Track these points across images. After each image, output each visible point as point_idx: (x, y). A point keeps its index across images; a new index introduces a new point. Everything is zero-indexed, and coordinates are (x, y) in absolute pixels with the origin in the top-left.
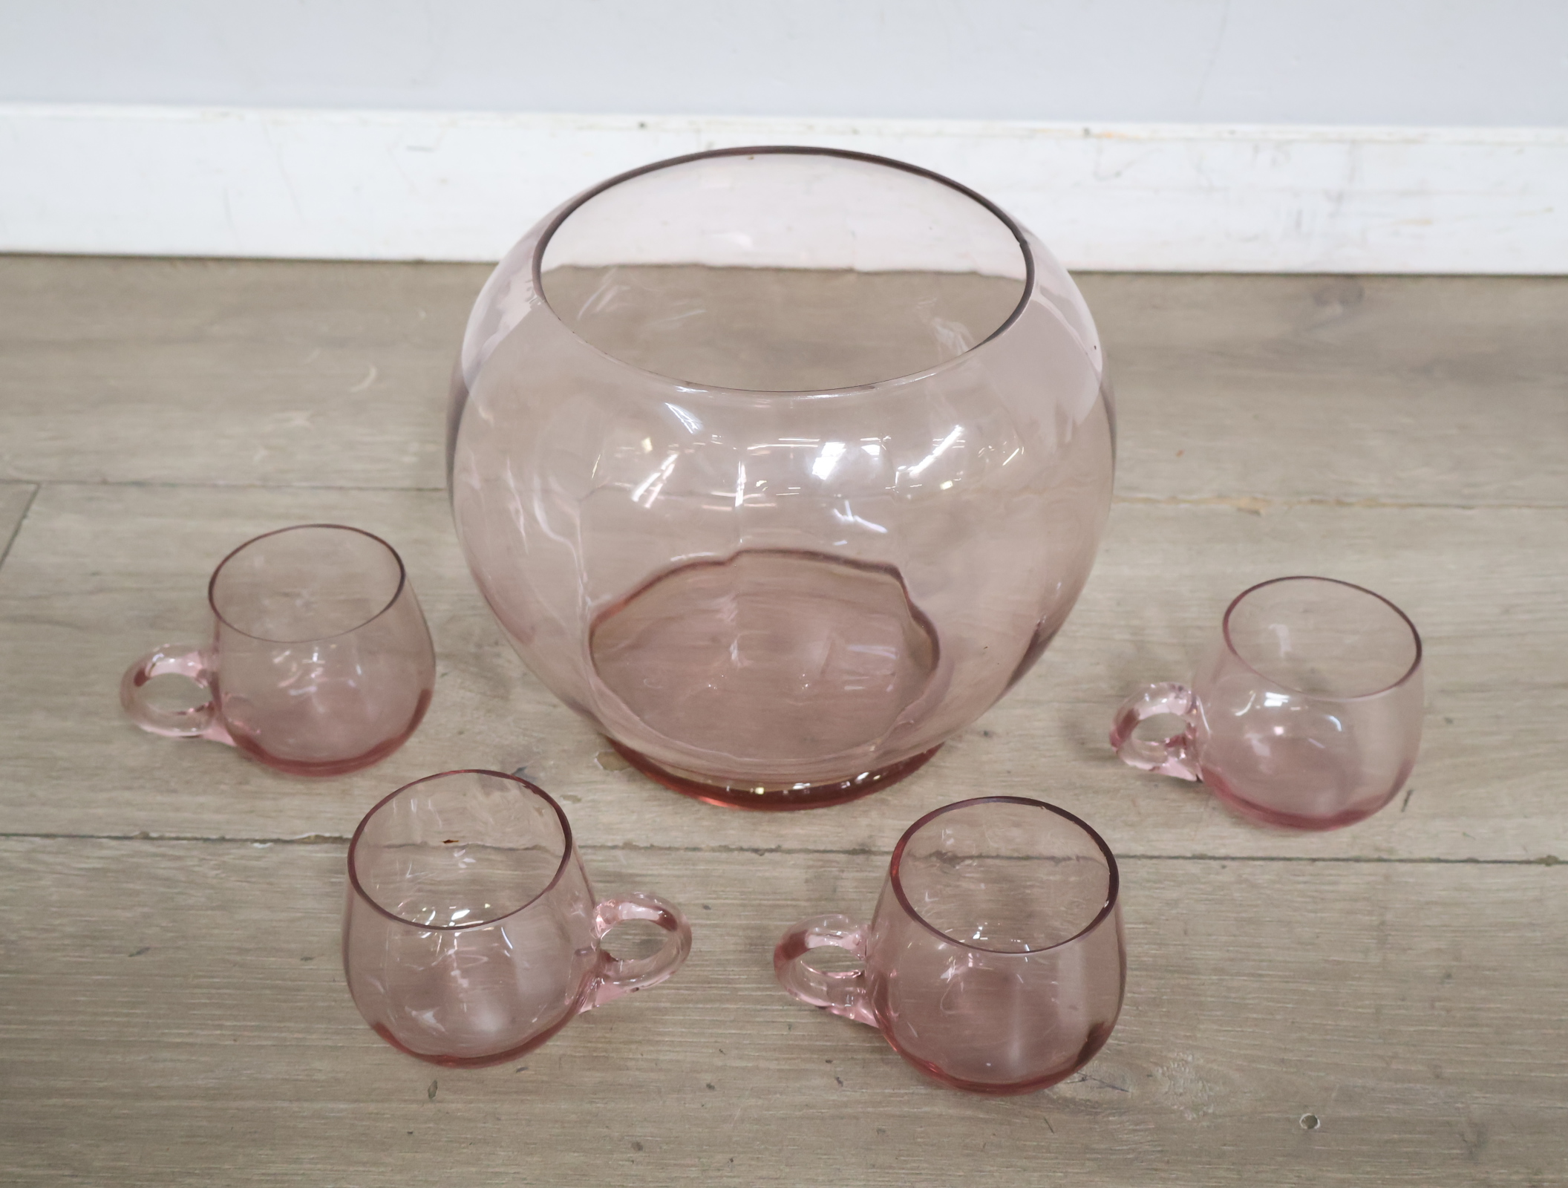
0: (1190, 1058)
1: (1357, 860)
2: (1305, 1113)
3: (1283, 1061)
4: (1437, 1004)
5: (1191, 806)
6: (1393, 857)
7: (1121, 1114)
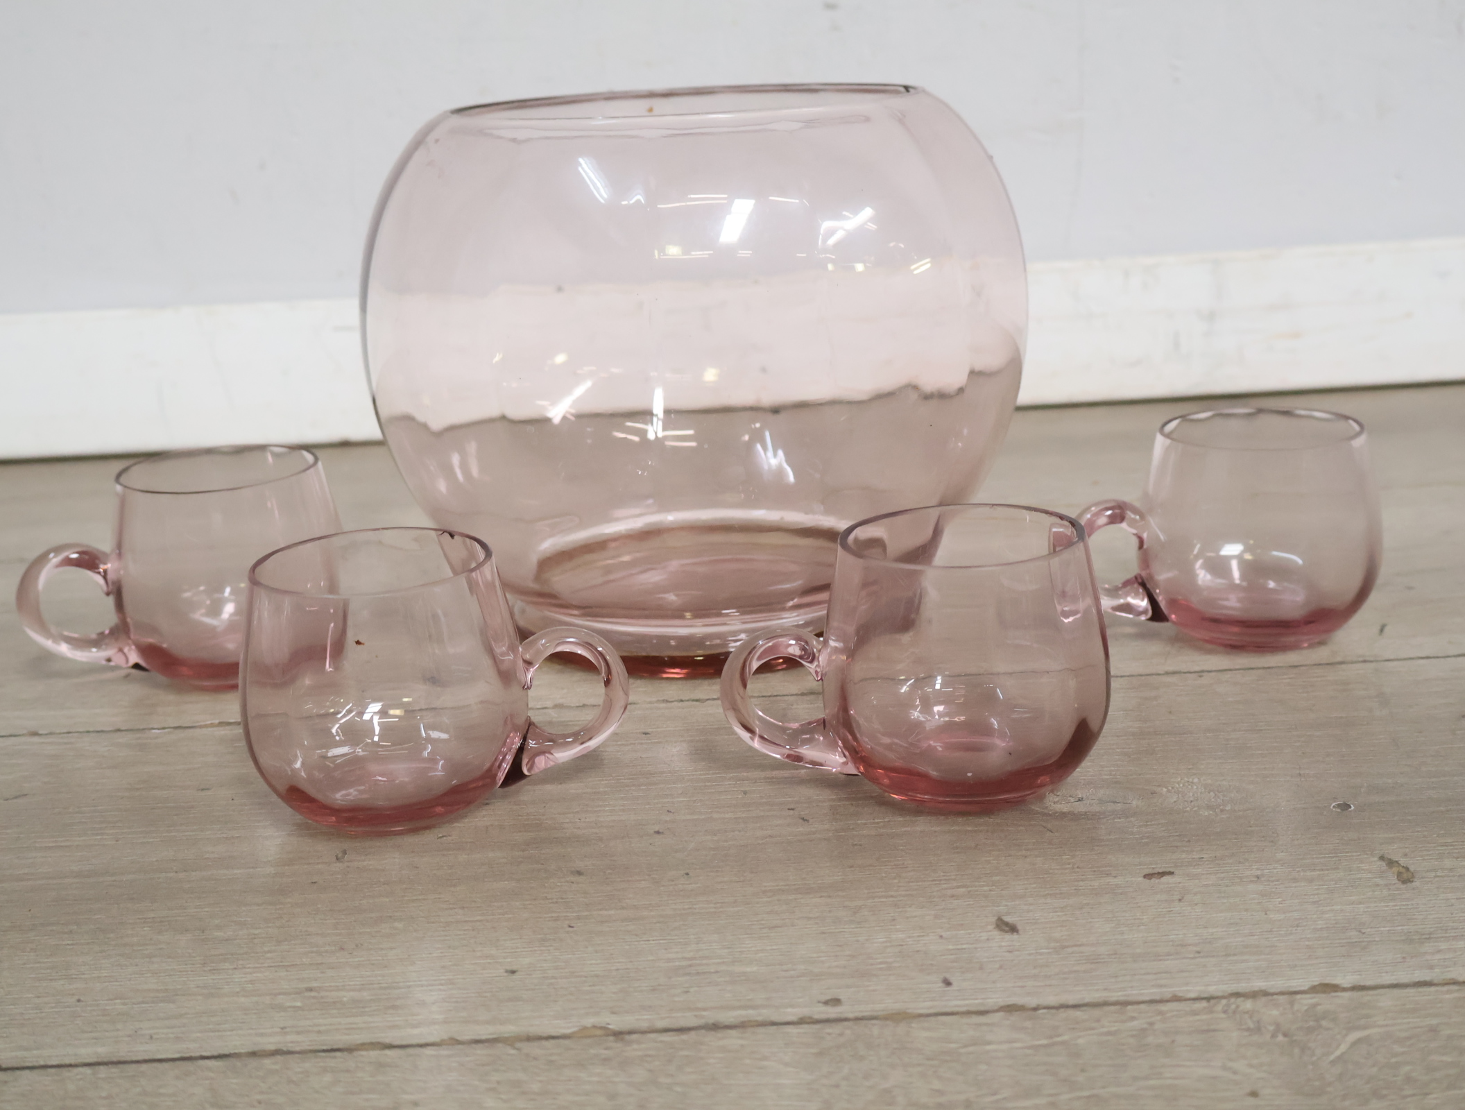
0: (1196, 780)
1: (1341, 663)
2: (1335, 802)
3: (1300, 775)
4: (1458, 732)
6: (1379, 659)
7: (1128, 817)
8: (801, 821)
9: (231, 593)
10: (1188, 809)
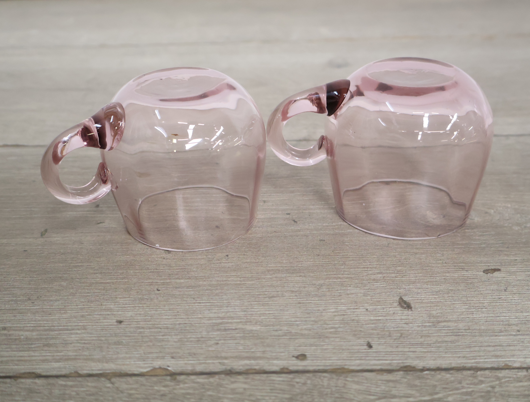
8: (293, 222)
10: (506, 225)
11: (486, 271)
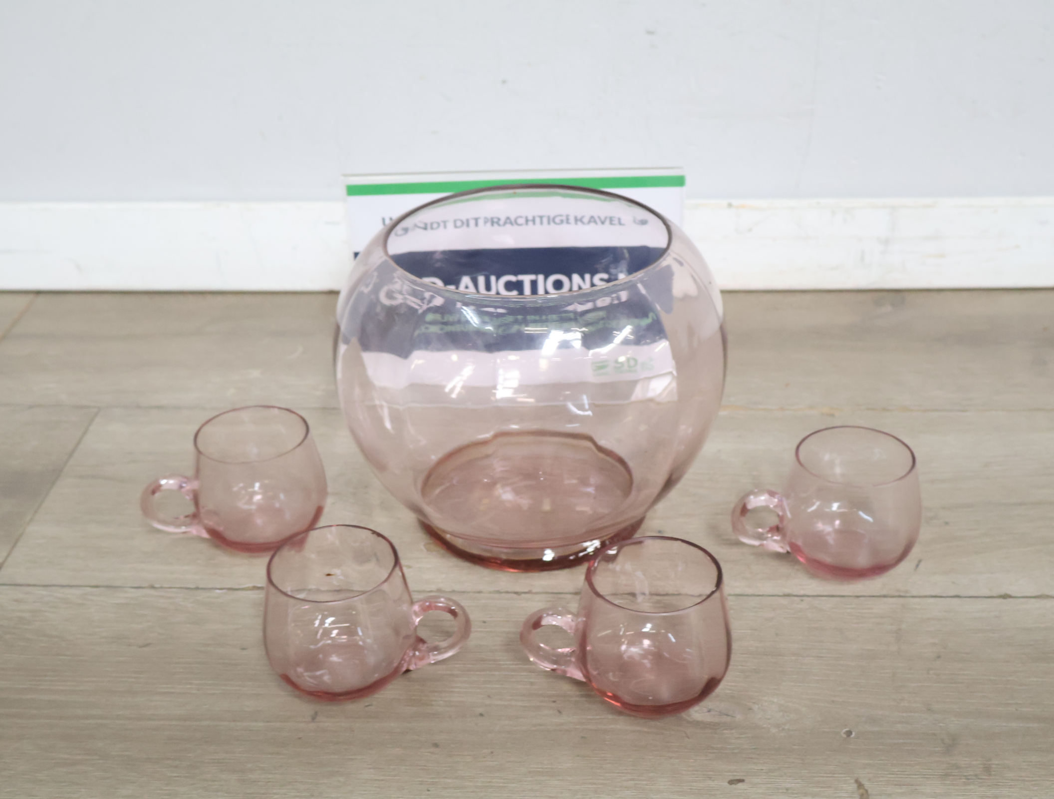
0: (775, 700)
1: (885, 596)
2: (846, 728)
3: (833, 701)
4: (931, 672)
5: (784, 568)
6: (907, 595)
7: (731, 729)
8: (558, 712)
9: (260, 487)
10: (765, 726)
11: (731, 782)
